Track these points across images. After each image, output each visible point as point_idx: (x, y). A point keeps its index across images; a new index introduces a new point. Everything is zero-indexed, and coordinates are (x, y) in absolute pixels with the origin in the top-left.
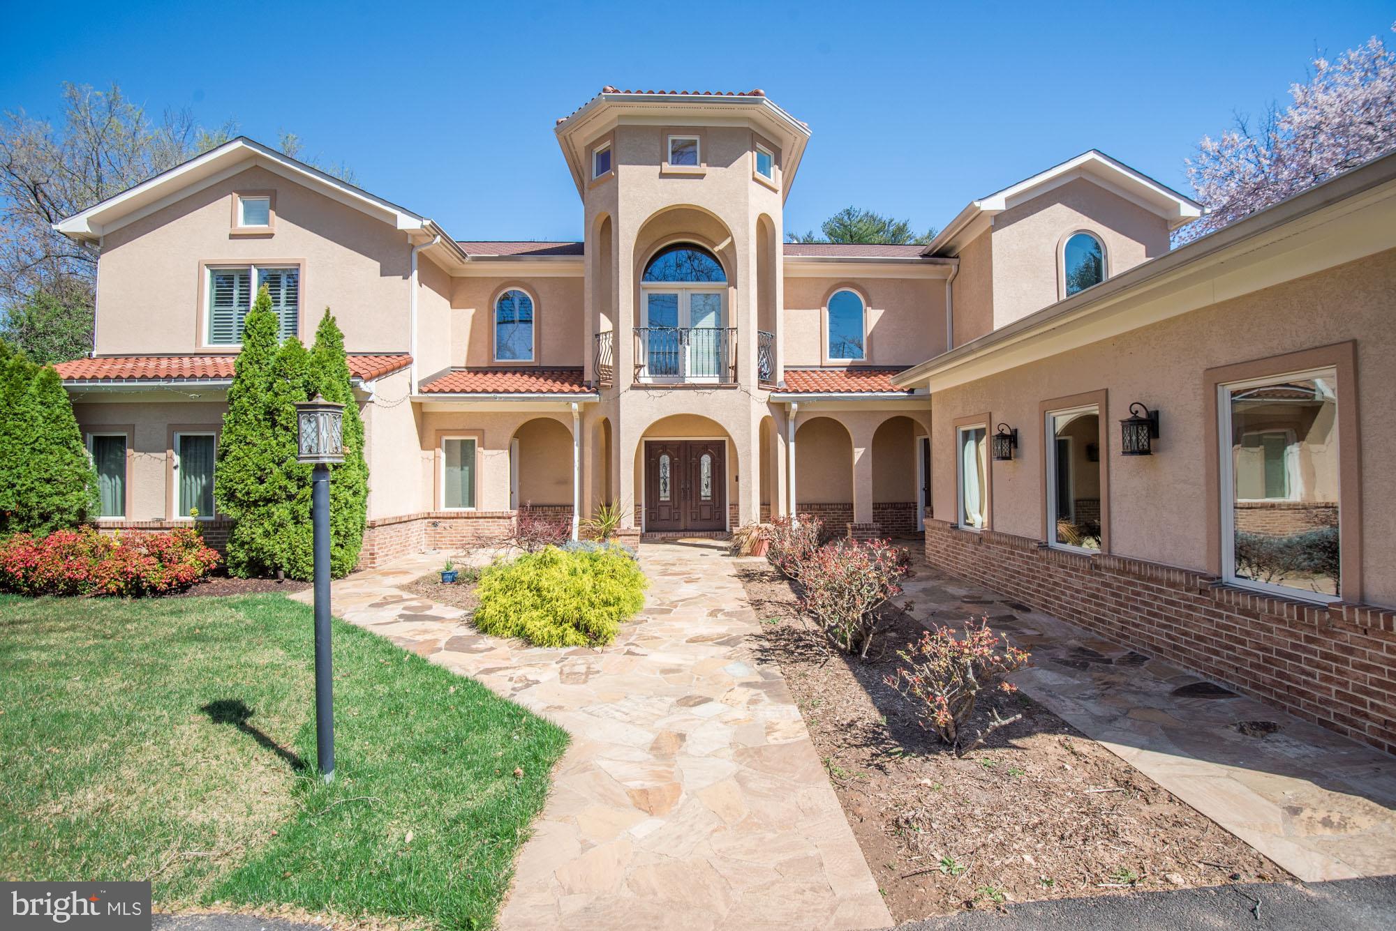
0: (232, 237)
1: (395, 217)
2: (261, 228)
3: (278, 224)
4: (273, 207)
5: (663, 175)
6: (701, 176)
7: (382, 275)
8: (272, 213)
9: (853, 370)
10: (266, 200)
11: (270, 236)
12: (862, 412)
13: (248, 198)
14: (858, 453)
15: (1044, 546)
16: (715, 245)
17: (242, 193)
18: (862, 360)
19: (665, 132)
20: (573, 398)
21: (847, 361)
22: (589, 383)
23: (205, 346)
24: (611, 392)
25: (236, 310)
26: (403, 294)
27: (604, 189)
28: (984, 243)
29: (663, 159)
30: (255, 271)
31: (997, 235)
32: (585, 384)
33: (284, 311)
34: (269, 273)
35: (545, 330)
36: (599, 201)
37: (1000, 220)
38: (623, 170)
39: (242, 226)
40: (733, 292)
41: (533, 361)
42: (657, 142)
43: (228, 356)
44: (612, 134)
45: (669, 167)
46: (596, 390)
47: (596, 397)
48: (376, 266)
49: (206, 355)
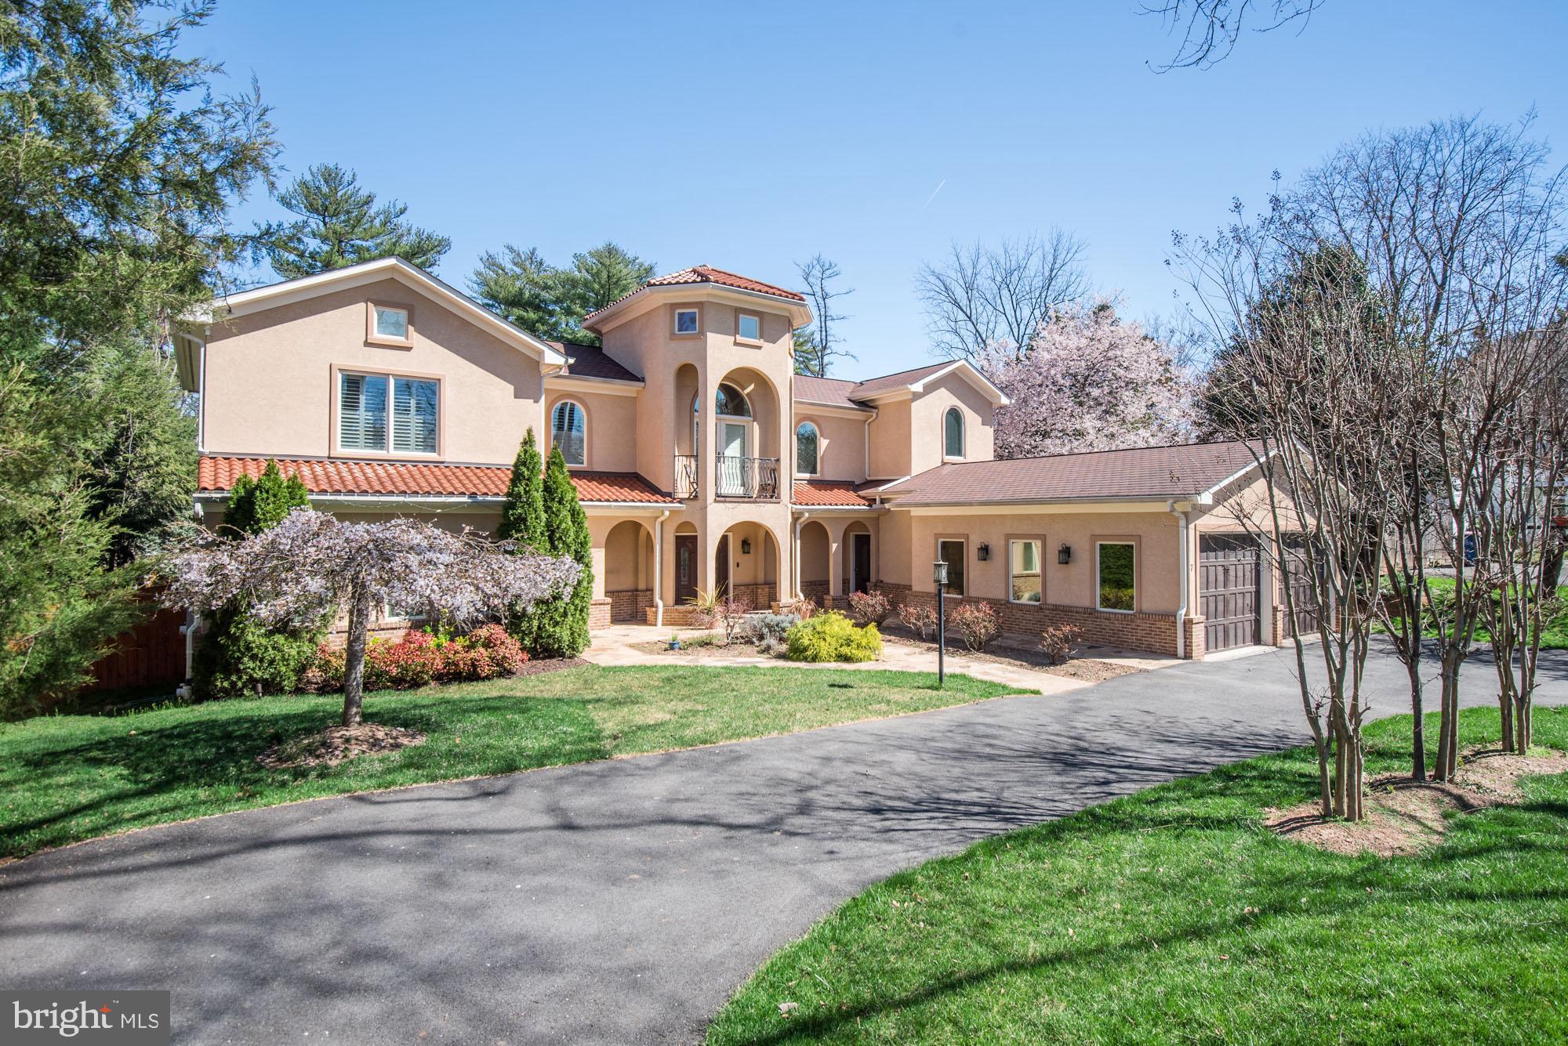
0: (367, 344)
1: (541, 353)
2: (399, 340)
3: (416, 339)
4: (411, 322)
5: (736, 344)
6: (759, 348)
7: (516, 397)
8: (411, 328)
9: (811, 482)
10: (403, 314)
11: (409, 349)
12: (836, 518)
13: (382, 309)
14: (834, 546)
15: (1008, 602)
16: (744, 389)
17: (377, 303)
18: (817, 476)
19: (738, 311)
20: (666, 507)
21: (807, 476)
22: (669, 495)
23: (340, 450)
24: (697, 504)
25: (363, 415)
26: (535, 415)
27: (689, 345)
28: (904, 407)
29: (736, 332)
30: (392, 382)
31: (914, 405)
32: (665, 495)
33: (414, 420)
34: (406, 386)
35: (596, 440)
36: (682, 353)
37: (917, 396)
38: (709, 334)
39: (377, 335)
40: (756, 426)
41: (584, 466)
42: (732, 318)
43: (369, 461)
44: (700, 305)
45: (740, 339)
46: (681, 501)
47: (683, 506)
48: (510, 389)
49: (345, 460)
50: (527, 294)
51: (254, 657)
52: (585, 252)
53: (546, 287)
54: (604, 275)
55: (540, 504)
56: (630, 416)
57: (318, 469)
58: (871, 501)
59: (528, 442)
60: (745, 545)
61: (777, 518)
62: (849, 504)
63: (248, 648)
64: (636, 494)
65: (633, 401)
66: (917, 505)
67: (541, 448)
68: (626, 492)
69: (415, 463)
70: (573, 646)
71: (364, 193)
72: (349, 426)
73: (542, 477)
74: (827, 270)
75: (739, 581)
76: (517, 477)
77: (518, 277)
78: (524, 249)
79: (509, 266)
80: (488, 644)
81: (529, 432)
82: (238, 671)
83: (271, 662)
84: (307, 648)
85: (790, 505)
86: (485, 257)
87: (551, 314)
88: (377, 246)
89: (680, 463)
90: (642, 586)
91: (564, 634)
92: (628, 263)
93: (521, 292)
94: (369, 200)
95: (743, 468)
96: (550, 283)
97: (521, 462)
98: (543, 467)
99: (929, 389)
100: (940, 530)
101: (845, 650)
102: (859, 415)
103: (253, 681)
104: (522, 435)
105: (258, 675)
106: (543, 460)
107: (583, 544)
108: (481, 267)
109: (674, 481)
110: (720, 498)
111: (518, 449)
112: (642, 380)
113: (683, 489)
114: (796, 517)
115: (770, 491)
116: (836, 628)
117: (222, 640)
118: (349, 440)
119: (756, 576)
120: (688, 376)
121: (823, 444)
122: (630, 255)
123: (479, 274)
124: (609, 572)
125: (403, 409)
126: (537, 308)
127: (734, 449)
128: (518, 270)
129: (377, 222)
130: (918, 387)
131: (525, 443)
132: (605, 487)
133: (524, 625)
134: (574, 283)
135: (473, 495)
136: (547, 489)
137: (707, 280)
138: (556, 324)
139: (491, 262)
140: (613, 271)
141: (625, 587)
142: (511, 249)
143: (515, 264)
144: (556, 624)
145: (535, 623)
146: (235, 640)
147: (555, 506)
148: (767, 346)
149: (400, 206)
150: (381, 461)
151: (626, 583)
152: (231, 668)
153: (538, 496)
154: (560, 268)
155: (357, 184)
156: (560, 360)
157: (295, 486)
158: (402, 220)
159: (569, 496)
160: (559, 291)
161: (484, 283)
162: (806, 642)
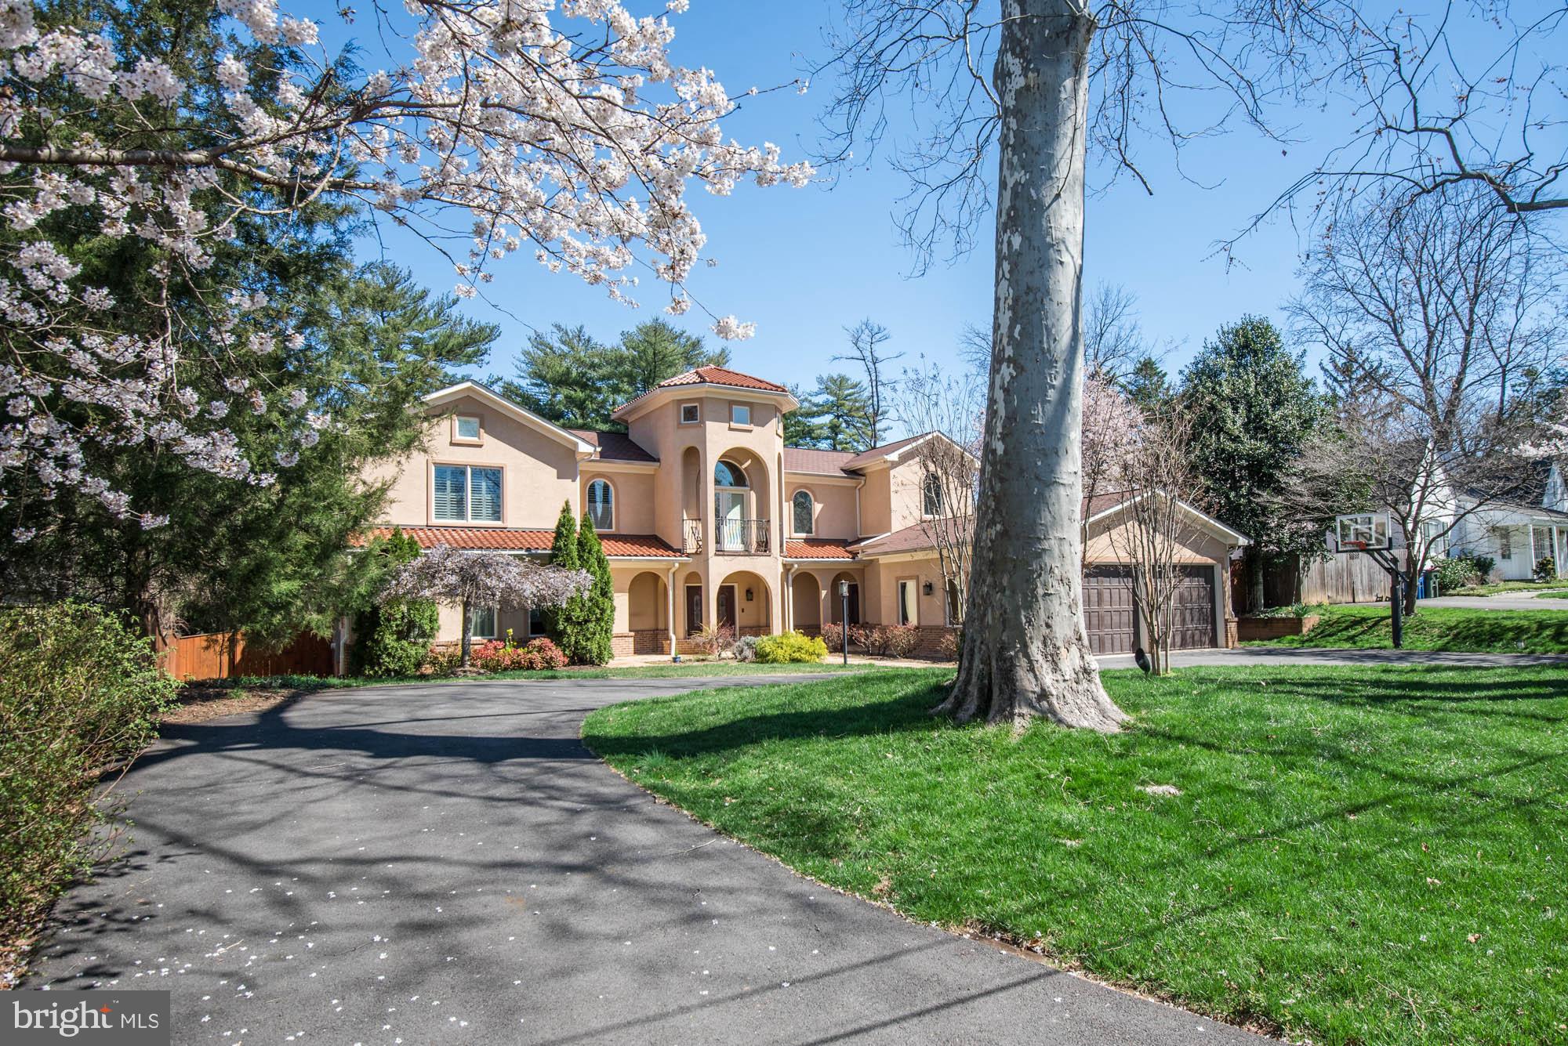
0: (452, 444)
1: (576, 445)
2: (474, 440)
3: (487, 439)
4: (482, 426)
5: (730, 429)
6: (751, 431)
7: (558, 478)
8: (482, 431)
9: (807, 541)
10: (475, 421)
11: (481, 446)
12: (825, 569)
13: (463, 418)
14: (824, 593)
15: (945, 627)
16: (741, 464)
17: (458, 415)
18: (813, 535)
19: (731, 403)
20: (677, 560)
21: (804, 535)
22: (680, 551)
23: (434, 521)
24: (702, 557)
25: (449, 495)
26: (572, 491)
27: (693, 432)
28: (884, 474)
29: (730, 419)
30: (469, 470)
31: (892, 472)
32: (675, 551)
33: (485, 497)
34: (480, 472)
35: (622, 508)
36: (687, 438)
37: (894, 465)
38: (709, 424)
39: (459, 438)
40: (753, 495)
41: (613, 530)
42: (727, 410)
43: (454, 528)
44: (700, 400)
45: (733, 425)
46: (688, 555)
47: (690, 560)
48: (555, 471)
49: (438, 527)
50: (574, 373)
51: (389, 655)
52: (633, 329)
53: (593, 366)
54: (650, 352)
55: (575, 554)
56: (649, 489)
57: (421, 534)
58: (854, 555)
59: (566, 510)
60: (749, 594)
61: (770, 569)
62: (837, 557)
63: (386, 649)
64: (653, 551)
65: (652, 477)
66: (886, 553)
67: (577, 515)
68: (645, 549)
69: (486, 528)
70: (600, 656)
71: (419, 288)
72: (440, 504)
73: (576, 535)
74: (877, 334)
75: (745, 623)
76: (559, 535)
77: (563, 356)
78: (571, 326)
79: (557, 345)
80: (540, 649)
81: (567, 503)
82: (380, 665)
83: (400, 659)
84: (421, 651)
85: (780, 559)
86: (533, 336)
87: (599, 391)
88: (432, 337)
89: (688, 525)
90: (661, 626)
91: (593, 646)
92: (676, 338)
93: (568, 372)
94: (424, 295)
95: (743, 528)
96: (596, 360)
97: (561, 525)
98: (578, 528)
99: (905, 459)
100: (899, 574)
101: (797, 655)
102: (850, 483)
103: (388, 671)
104: (561, 506)
105: (391, 666)
106: (578, 522)
107: (607, 583)
108: (528, 346)
109: (684, 541)
110: (720, 552)
111: (559, 515)
112: (658, 460)
113: (691, 547)
114: (787, 568)
115: (764, 546)
116: (792, 641)
117: (369, 643)
118: (440, 514)
119: (758, 620)
120: (693, 456)
121: (817, 508)
122: (678, 330)
123: (526, 353)
124: (633, 615)
125: (476, 490)
126: (584, 387)
127: (735, 513)
128: (566, 349)
129: (431, 314)
130: (894, 457)
131: (564, 511)
132: (628, 546)
133: (565, 640)
134: (620, 360)
135: (528, 549)
136: (580, 543)
137: (704, 381)
138: (605, 401)
139: (539, 341)
140: (659, 348)
141: (647, 627)
142: (559, 327)
143: (563, 343)
144: (588, 639)
145: (573, 639)
146: (377, 642)
147: (586, 555)
148: (756, 429)
149: (452, 297)
150: (463, 528)
151: (647, 624)
152: (374, 661)
153: (574, 548)
154: (608, 347)
155: (413, 280)
156: (590, 449)
157: (412, 543)
158: (455, 312)
159: (596, 548)
160: (606, 370)
161: (532, 362)
162: (768, 650)
